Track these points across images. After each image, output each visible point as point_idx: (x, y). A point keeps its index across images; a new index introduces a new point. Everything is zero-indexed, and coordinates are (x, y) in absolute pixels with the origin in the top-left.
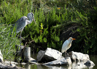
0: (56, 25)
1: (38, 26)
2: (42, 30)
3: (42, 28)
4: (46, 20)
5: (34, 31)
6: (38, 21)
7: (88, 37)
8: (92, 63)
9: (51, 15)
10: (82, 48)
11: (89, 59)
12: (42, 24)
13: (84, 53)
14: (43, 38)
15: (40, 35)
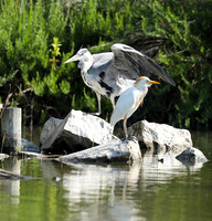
0: (97, 43)
1: (44, 45)
2: (57, 57)
3: (58, 53)
4: (68, 29)
5: (32, 59)
6: (46, 30)
7: (190, 80)
8: (198, 153)
9: (85, 14)
10: (173, 111)
11: (190, 144)
12: (56, 40)
13: (177, 126)
14: (58, 82)
15: (49, 72)
